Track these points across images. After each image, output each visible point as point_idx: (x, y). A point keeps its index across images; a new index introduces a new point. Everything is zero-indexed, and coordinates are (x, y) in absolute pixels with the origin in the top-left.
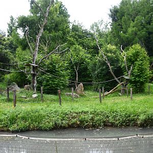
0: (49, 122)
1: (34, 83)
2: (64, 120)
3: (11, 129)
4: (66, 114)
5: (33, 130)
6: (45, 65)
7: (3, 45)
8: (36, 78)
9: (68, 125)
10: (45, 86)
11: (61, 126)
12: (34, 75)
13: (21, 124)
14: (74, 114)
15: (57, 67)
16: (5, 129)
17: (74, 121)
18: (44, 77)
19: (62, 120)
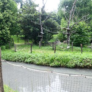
0: (72, 63)
1: (68, 39)
2: (82, 63)
3: (50, 65)
4: (83, 59)
5: (63, 67)
6: (76, 29)
7: (52, 18)
8: (69, 37)
9: (84, 66)
10: (75, 42)
11: (79, 66)
12: (68, 35)
13: (56, 63)
14: (88, 60)
15: (83, 30)
16: (48, 65)
17: (88, 64)
18: (74, 36)
19: (80, 63)
